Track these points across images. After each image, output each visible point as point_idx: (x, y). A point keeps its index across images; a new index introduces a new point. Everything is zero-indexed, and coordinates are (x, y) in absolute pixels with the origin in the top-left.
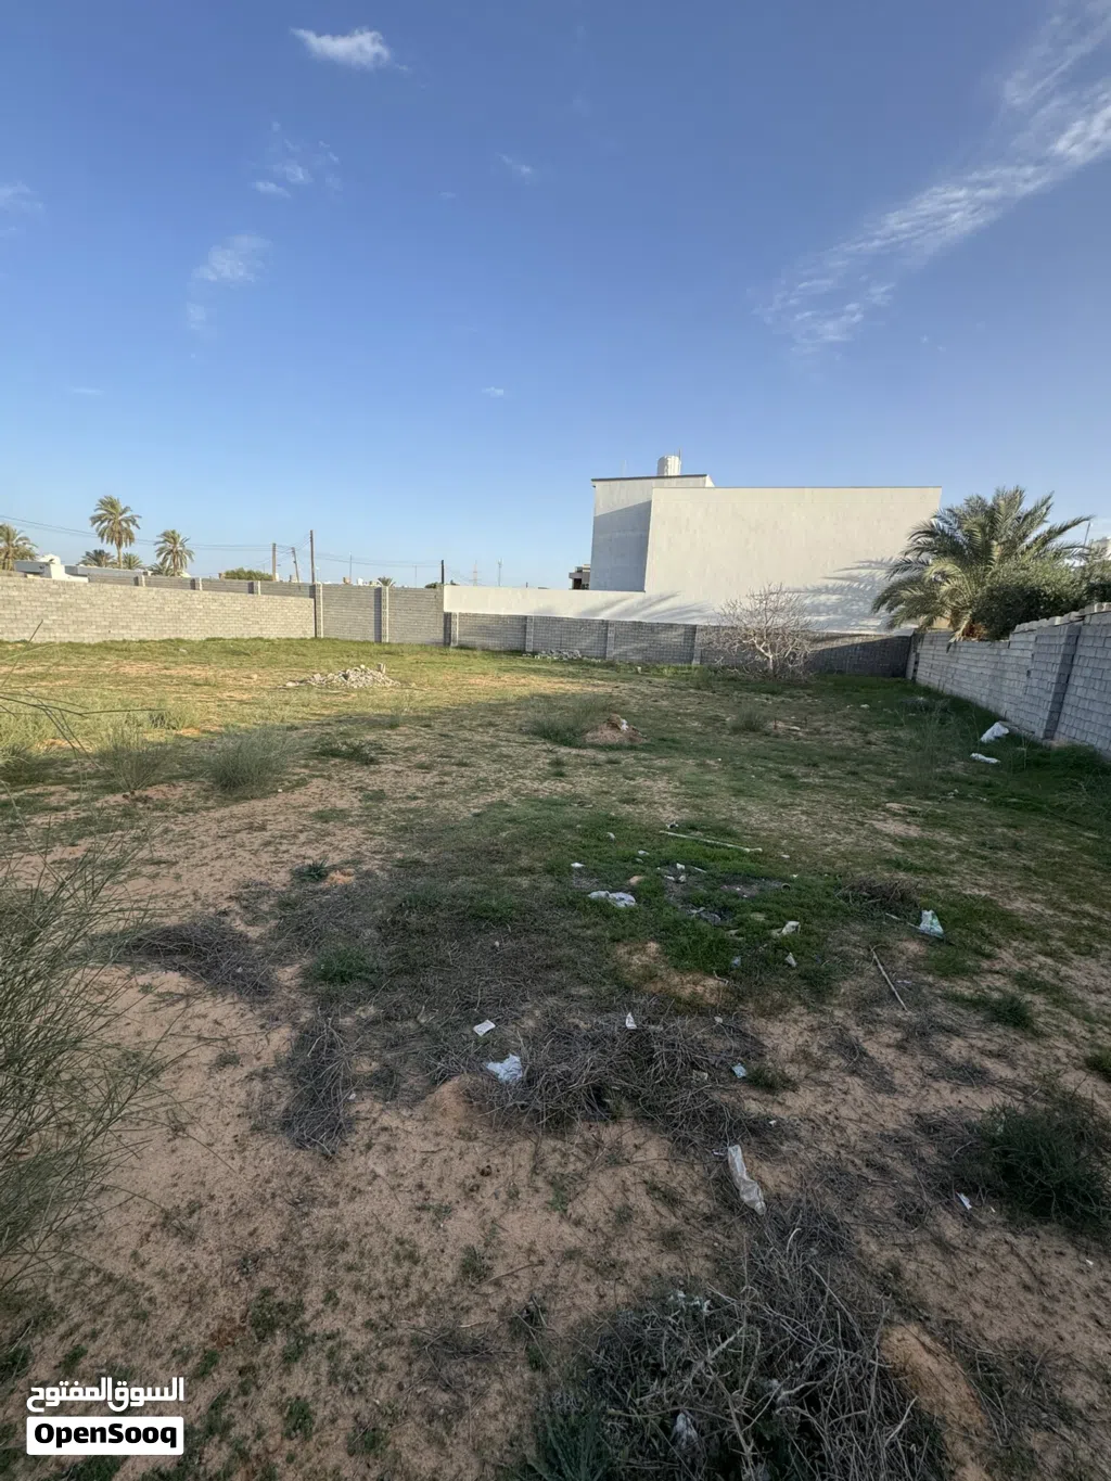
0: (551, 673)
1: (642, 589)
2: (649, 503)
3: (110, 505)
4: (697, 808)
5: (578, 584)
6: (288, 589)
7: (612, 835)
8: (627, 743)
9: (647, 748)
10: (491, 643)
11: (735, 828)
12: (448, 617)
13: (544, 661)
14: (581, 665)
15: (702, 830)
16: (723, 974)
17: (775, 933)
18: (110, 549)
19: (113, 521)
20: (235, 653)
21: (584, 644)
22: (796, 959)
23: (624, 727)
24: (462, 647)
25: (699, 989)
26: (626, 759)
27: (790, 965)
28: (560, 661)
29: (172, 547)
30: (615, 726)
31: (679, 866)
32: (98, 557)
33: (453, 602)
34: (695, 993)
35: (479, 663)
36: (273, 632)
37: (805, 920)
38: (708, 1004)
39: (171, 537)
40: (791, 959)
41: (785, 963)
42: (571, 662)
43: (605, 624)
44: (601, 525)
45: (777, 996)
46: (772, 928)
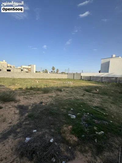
0: (93, 83)
1: (108, 72)
2: (109, 61)
3: (53, 67)
4: (101, 104)
5: (100, 72)
6: (66, 74)
7: (82, 106)
8: (98, 93)
9: (101, 94)
10: (86, 79)
11: (106, 109)
12: (81, 76)
13: (93, 82)
14: (98, 82)
15: (99, 108)
16: (78, 137)
17: (97, 133)
18: (53, 71)
19: (53, 69)
20: (59, 80)
21: (99, 79)
22: (97, 141)
23: (98, 90)
24: (83, 80)
25: (71, 139)
26: (96, 95)
27: (95, 142)
28: (95, 82)
29: (58, 70)
30: (96, 90)
31: (88, 113)
32: (52, 71)
33: (82, 75)
34: (69, 139)
35: (84, 81)
36: (63, 78)
37: (106, 132)
38: (71, 143)
39: (57, 69)
40: (96, 140)
41: (94, 141)
42: (97, 82)
43: (102, 77)
44: (102, 65)
45: (87, 148)
46: (96, 131)
